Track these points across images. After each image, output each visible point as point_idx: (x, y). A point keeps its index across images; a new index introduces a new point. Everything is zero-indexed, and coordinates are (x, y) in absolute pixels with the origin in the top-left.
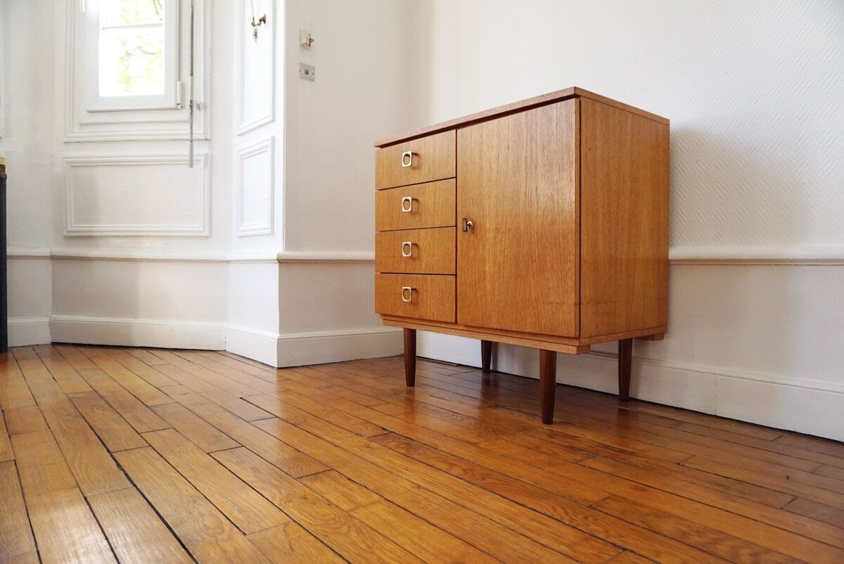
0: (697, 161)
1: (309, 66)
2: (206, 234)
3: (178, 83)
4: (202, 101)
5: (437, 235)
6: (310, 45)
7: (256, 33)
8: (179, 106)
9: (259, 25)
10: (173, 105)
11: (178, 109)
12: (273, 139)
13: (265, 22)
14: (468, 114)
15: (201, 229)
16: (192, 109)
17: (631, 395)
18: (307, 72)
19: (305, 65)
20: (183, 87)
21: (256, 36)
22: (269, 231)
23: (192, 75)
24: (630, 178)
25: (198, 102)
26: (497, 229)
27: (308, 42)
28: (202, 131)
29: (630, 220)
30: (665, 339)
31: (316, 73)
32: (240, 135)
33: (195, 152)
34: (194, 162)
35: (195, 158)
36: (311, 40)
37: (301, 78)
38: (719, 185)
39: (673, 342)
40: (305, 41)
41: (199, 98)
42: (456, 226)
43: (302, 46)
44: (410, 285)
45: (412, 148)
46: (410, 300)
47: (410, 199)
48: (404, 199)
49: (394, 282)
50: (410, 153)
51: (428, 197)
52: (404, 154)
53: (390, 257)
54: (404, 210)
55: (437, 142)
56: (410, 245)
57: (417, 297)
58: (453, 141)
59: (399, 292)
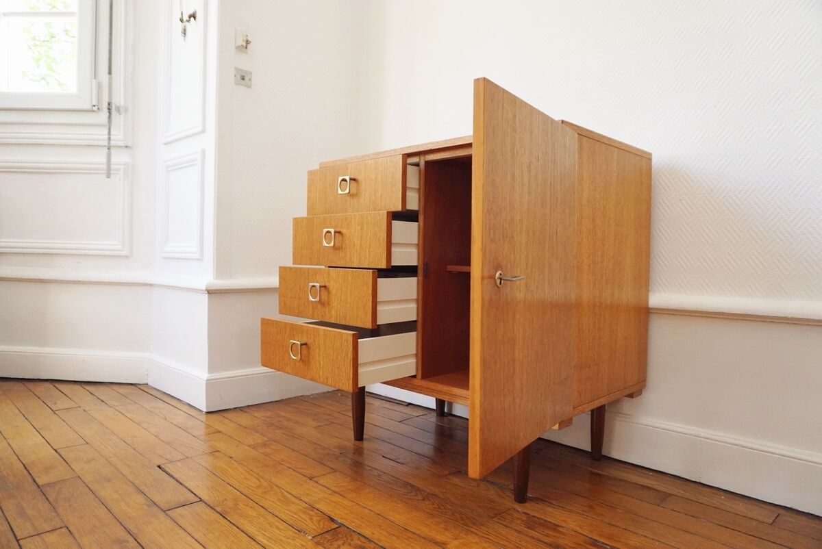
0: (681, 200)
1: (246, 72)
2: (124, 253)
3: (94, 81)
4: (122, 103)
6: (246, 48)
7: (185, 30)
8: (95, 109)
9: (188, 21)
10: (88, 107)
11: (94, 111)
12: (204, 152)
13: (195, 18)
14: (431, 141)
15: (119, 247)
16: (110, 113)
17: (604, 453)
18: (243, 78)
19: (241, 70)
20: (99, 86)
21: (185, 34)
22: (197, 256)
23: (110, 73)
24: (615, 221)
25: (118, 105)
27: (245, 45)
28: (121, 137)
29: (614, 270)
30: (643, 393)
31: (252, 80)
32: (165, 144)
33: (113, 160)
34: (112, 172)
35: (113, 167)
36: (247, 42)
37: (235, 84)
38: (705, 228)
39: (651, 396)
40: (241, 42)
41: (119, 100)
43: (238, 48)
44: (299, 337)
45: (350, 172)
46: (298, 357)
47: (332, 231)
48: (325, 231)
49: (282, 332)
50: (348, 178)
51: (354, 230)
52: (340, 179)
53: (295, 298)
54: (325, 243)
55: (380, 167)
56: (318, 288)
57: (310, 354)
58: (398, 168)
59: (287, 345)
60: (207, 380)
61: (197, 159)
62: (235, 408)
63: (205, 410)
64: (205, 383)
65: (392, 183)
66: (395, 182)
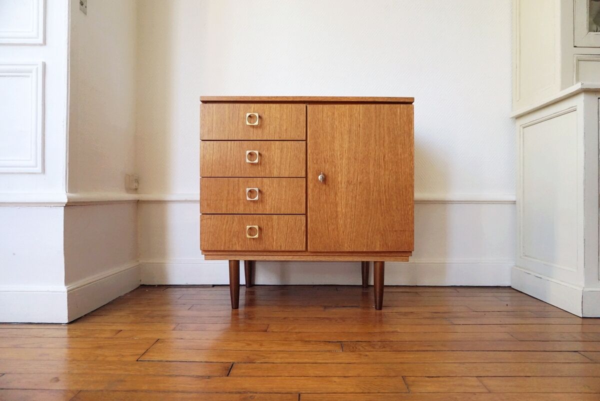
5: (284, 183)
26: (348, 181)
31: (87, 7)
42: (306, 177)
44: (251, 224)
45: (252, 110)
46: (257, 236)
47: (257, 152)
48: (248, 152)
49: (229, 222)
50: (257, 115)
51: (273, 152)
52: (248, 115)
53: (223, 200)
54: (248, 161)
55: (285, 110)
56: (257, 191)
57: (261, 233)
58: (303, 112)
59: (236, 230)
60: (68, 291)
61: (30, 72)
62: (85, 315)
63: (67, 322)
64: (66, 294)
65: (296, 121)
66: (300, 121)
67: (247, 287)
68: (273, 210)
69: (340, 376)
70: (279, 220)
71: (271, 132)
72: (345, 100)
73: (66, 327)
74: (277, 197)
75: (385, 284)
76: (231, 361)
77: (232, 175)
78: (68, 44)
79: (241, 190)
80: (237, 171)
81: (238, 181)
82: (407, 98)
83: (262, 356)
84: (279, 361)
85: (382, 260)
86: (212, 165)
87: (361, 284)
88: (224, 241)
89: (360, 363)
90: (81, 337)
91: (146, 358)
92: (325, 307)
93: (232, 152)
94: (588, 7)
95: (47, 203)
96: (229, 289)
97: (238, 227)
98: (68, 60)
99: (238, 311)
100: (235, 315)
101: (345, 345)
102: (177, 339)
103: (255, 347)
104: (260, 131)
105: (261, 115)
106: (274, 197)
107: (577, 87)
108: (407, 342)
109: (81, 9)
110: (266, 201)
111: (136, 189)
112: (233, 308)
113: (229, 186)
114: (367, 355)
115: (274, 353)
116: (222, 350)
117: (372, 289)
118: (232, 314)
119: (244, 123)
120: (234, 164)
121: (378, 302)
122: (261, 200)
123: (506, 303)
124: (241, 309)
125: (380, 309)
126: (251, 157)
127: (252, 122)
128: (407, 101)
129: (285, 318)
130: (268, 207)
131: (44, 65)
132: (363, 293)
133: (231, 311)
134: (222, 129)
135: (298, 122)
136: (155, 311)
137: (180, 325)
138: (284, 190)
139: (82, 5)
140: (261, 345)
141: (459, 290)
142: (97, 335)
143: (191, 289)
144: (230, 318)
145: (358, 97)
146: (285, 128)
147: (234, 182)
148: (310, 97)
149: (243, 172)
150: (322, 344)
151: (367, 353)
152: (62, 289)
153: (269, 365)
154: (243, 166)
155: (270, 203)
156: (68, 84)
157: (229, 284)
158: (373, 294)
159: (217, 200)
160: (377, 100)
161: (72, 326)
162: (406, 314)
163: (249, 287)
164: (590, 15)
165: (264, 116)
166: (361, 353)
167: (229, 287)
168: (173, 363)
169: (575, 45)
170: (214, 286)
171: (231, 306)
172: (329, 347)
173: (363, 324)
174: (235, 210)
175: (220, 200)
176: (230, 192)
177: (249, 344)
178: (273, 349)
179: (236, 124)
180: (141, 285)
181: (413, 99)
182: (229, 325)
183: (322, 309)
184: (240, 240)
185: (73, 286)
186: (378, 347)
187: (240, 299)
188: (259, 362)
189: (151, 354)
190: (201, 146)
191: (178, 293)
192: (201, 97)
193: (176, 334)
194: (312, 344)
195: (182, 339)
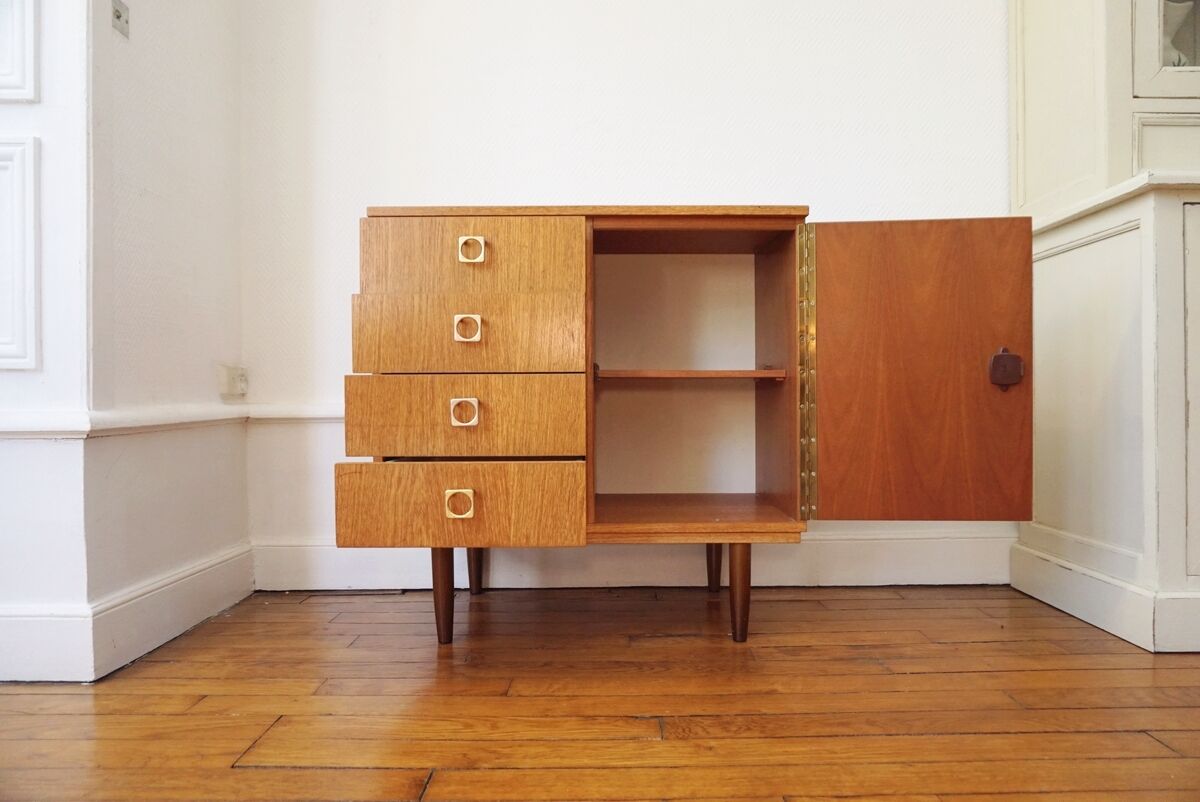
5: (538, 387)
31: (130, 22)
44: (455, 484)
45: (471, 231)
46: (469, 514)
47: (477, 318)
48: (457, 318)
49: (403, 482)
50: (481, 240)
51: (514, 318)
52: (462, 240)
53: (397, 425)
54: (458, 337)
55: (541, 229)
56: (476, 405)
57: (481, 506)
58: (578, 234)
59: (420, 500)
60: (94, 615)
61: (10, 158)
62: (133, 662)
63: (92, 678)
64: (90, 621)
65: (565, 254)
66: (572, 253)
67: (472, 594)
68: (511, 447)
69: (654, 797)
70: (522, 475)
71: (511, 277)
72: (668, 213)
73: (91, 691)
74: (521, 417)
75: (752, 584)
76: (429, 765)
77: (423, 369)
78: (87, 100)
79: (439, 403)
80: (434, 359)
81: (432, 382)
82: (794, 208)
83: (494, 752)
84: (529, 763)
85: (745, 541)
86: (379, 348)
87: (706, 584)
88: (392, 525)
89: (697, 767)
90: (120, 712)
91: (251, 760)
92: (631, 638)
93: (423, 317)
94: (1162, 14)
95: (48, 433)
96: (432, 600)
97: (427, 491)
98: (88, 134)
99: (451, 648)
100: (445, 657)
101: (668, 724)
102: (321, 715)
103: (482, 731)
104: (487, 275)
105: (488, 241)
106: (514, 418)
107: (1140, 180)
108: (796, 717)
109: (114, 26)
110: (494, 426)
111: (243, 395)
112: (440, 642)
113: (410, 394)
114: (711, 748)
115: (520, 746)
116: (412, 739)
117: (726, 595)
118: (440, 656)
119: (454, 258)
120: (427, 344)
121: (738, 626)
122: (486, 425)
123: (999, 623)
124: (459, 645)
125: (744, 639)
126: (465, 329)
127: (471, 255)
128: (794, 213)
129: (546, 664)
130: (500, 441)
131: (38, 145)
132: (709, 603)
133: (435, 650)
134: (406, 270)
135: (569, 254)
136: (280, 650)
137: (330, 682)
138: (537, 400)
139: (119, 17)
140: (494, 726)
141: (903, 593)
142: (151, 709)
143: (356, 599)
144: (435, 666)
145: (694, 207)
146: (541, 269)
147: (422, 384)
148: (594, 207)
149: (446, 361)
150: (620, 723)
151: (713, 743)
152: (81, 609)
153: (508, 774)
154: (449, 349)
155: (505, 432)
156: (88, 184)
157: (431, 587)
158: (726, 605)
159: (383, 426)
160: (732, 212)
161: (103, 687)
162: (795, 651)
163: (476, 594)
164: (1166, 33)
165: (497, 244)
166: (699, 742)
167: (432, 594)
168: (308, 772)
169: (1135, 94)
170: (404, 591)
171: (437, 637)
172: (635, 731)
173: (706, 676)
174: (425, 448)
175: (391, 426)
176: (415, 407)
177: (467, 726)
178: (517, 736)
179: (438, 261)
180: (256, 592)
181: (807, 208)
182: (428, 683)
183: (623, 642)
184: (431, 523)
185: (106, 602)
186: (735, 729)
187: (455, 620)
188: (486, 765)
189: (263, 751)
190: (353, 305)
191: (327, 609)
192: (369, 209)
193: (320, 704)
194: (601, 723)
195: (331, 715)
